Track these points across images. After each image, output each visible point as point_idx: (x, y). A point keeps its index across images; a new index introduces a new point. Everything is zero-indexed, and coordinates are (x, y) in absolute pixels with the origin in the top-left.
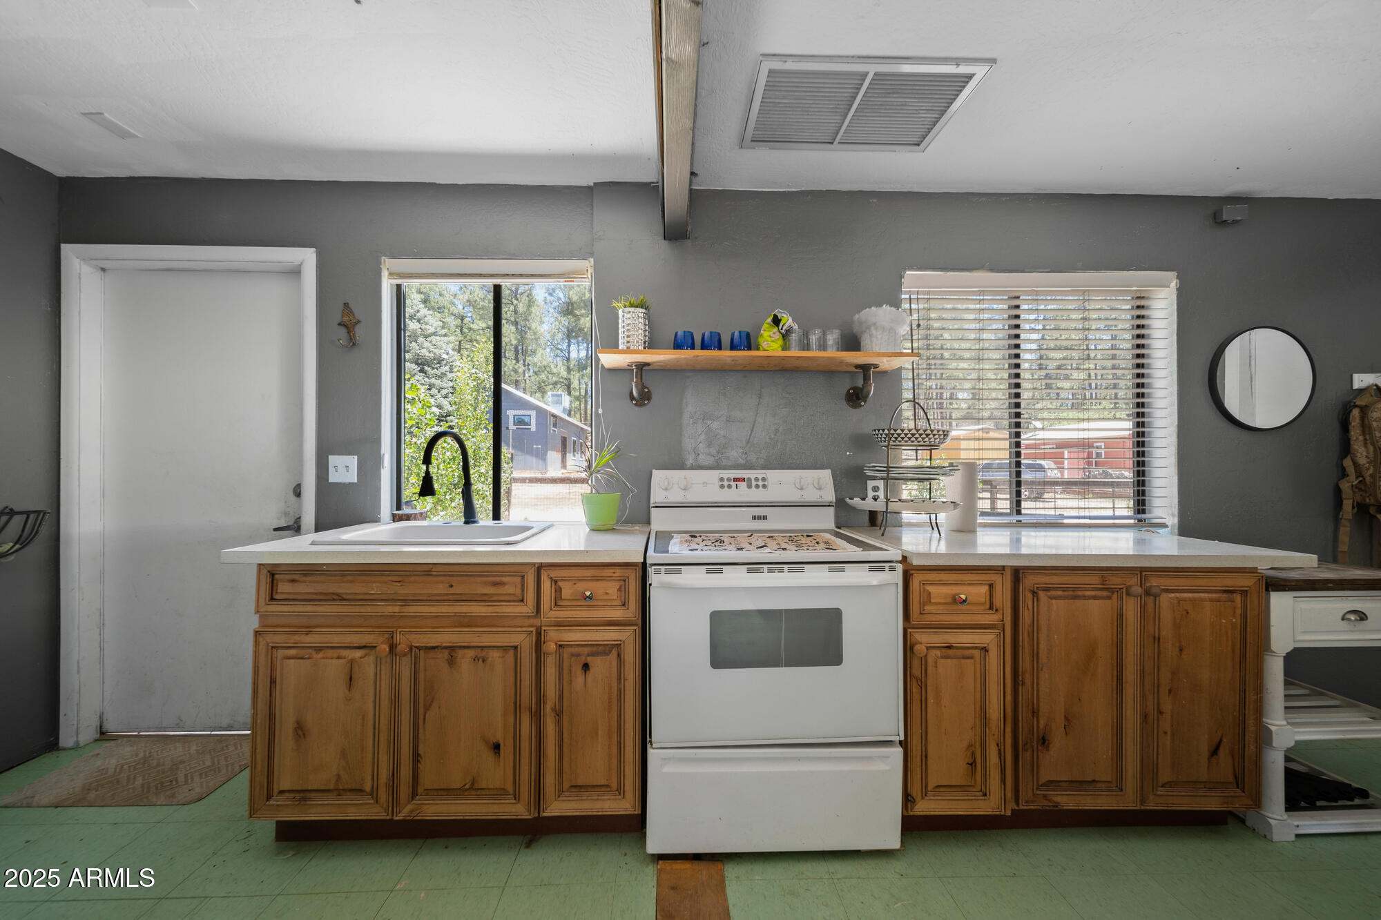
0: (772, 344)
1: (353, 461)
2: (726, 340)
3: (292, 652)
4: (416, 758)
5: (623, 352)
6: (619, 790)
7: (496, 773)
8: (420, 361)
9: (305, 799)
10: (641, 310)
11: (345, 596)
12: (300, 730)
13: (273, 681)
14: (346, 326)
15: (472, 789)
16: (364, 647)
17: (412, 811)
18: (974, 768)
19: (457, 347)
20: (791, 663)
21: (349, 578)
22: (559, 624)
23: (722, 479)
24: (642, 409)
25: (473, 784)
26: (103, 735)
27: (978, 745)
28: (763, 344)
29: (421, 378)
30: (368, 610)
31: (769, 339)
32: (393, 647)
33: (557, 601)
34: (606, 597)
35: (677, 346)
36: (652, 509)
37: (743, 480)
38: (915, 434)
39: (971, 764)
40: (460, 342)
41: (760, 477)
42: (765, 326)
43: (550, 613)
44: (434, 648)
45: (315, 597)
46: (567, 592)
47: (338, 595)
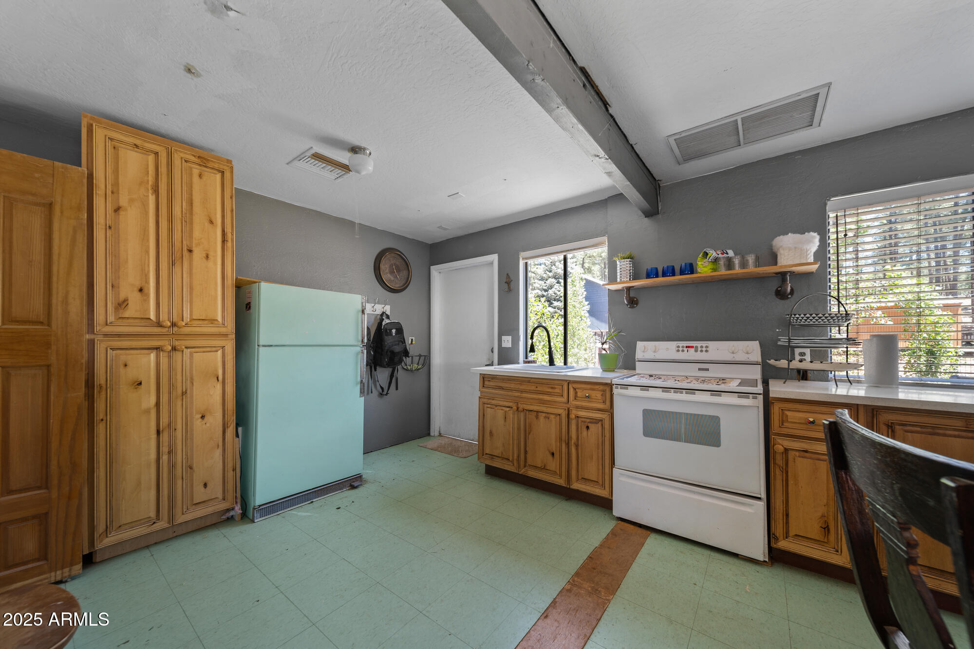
0: (703, 269)
1: (509, 338)
2: (677, 270)
3: (489, 406)
4: (526, 452)
5: (620, 283)
6: (602, 485)
7: (553, 465)
8: (557, 277)
9: (493, 458)
10: (628, 260)
11: (504, 388)
12: (491, 433)
13: (484, 415)
14: (508, 284)
15: (544, 469)
16: (509, 407)
17: (524, 472)
18: (826, 531)
19: (582, 262)
20: (688, 441)
21: (505, 381)
22: (577, 407)
23: (678, 347)
24: (633, 309)
25: (545, 467)
26: (440, 435)
27: (831, 518)
28: (699, 270)
29: (557, 287)
30: (510, 393)
31: (701, 266)
32: (518, 408)
33: (576, 397)
34: (596, 398)
35: (648, 276)
36: (637, 362)
37: (692, 347)
38: (809, 317)
39: (825, 528)
40: (583, 259)
41: (704, 345)
42: (699, 259)
43: (573, 402)
44: (531, 411)
45: (494, 387)
46: (579, 394)
47: (501, 387)
